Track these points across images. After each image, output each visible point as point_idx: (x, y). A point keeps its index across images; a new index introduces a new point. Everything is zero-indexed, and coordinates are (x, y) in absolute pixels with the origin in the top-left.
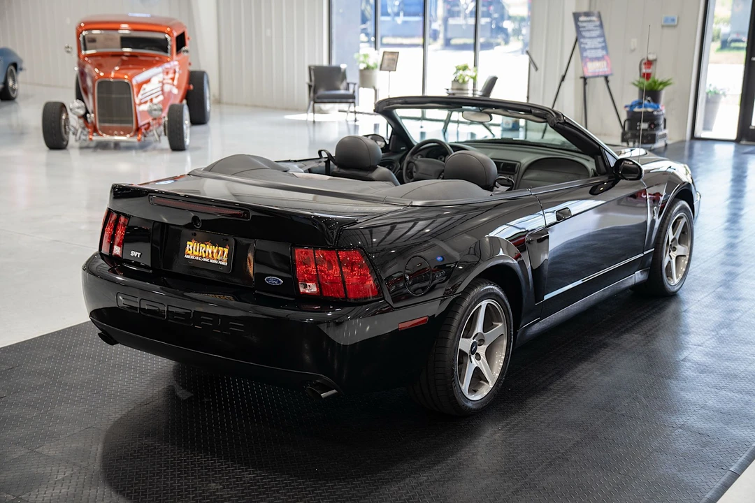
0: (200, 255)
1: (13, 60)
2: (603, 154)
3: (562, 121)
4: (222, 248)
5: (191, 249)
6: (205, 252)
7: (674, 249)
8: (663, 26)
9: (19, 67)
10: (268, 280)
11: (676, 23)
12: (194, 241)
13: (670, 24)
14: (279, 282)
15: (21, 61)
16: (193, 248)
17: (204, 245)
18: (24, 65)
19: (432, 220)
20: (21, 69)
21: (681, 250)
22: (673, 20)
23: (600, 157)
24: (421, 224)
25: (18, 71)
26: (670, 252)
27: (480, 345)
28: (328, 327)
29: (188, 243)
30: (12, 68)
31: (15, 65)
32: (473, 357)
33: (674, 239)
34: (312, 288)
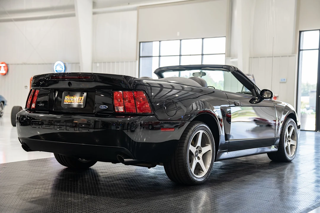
0: (71, 102)
1: (3, 100)
2: (255, 88)
3: (236, 70)
4: (81, 97)
5: (67, 100)
6: (73, 100)
7: (289, 141)
8: (280, 83)
9: (5, 103)
10: (101, 107)
11: (286, 81)
12: (68, 96)
13: (283, 82)
14: (106, 107)
15: (6, 101)
16: (68, 99)
17: (73, 97)
18: (7, 103)
19: (179, 91)
20: (6, 105)
21: (292, 142)
22: (284, 80)
23: (254, 89)
24: (174, 91)
25: (5, 105)
26: (287, 142)
27: (200, 153)
28: (128, 131)
29: (66, 97)
30: (2, 103)
31: (3, 102)
32: (196, 158)
33: (289, 136)
34: (121, 109)
